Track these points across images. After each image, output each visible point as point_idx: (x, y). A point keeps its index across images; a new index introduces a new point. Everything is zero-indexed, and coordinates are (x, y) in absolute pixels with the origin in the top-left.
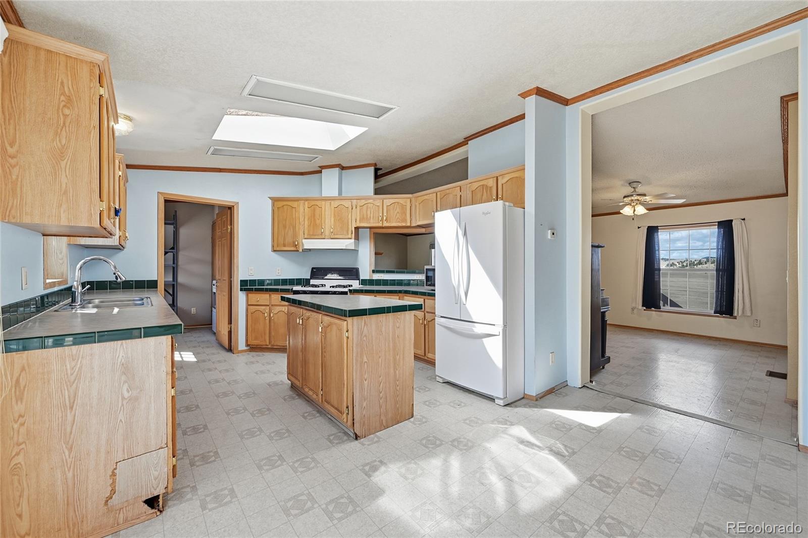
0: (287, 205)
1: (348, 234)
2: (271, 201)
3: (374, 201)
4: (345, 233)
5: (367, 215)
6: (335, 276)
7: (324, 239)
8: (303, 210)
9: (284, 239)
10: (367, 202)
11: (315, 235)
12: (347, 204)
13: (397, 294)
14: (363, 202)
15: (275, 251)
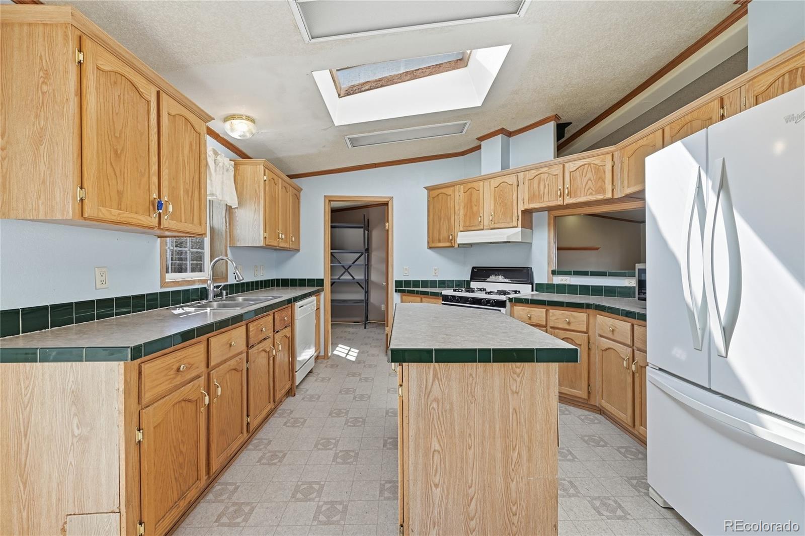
0: (442, 193)
1: (512, 222)
2: (426, 191)
3: (549, 169)
4: (509, 220)
5: (539, 191)
6: (501, 278)
7: (483, 230)
8: (458, 196)
9: (439, 235)
10: (538, 173)
11: (472, 226)
12: (512, 179)
13: (584, 310)
14: (534, 173)
15: (430, 248)
